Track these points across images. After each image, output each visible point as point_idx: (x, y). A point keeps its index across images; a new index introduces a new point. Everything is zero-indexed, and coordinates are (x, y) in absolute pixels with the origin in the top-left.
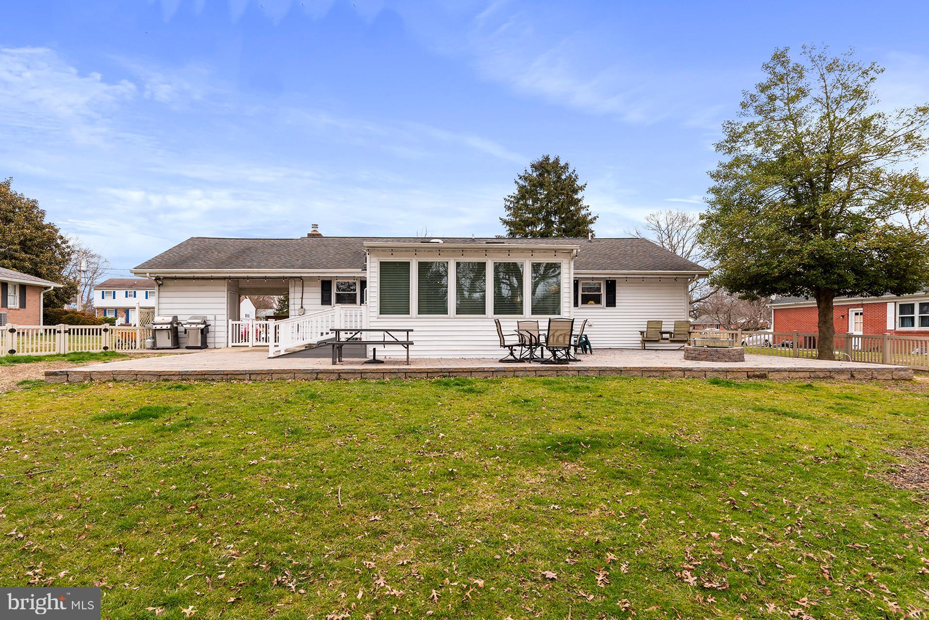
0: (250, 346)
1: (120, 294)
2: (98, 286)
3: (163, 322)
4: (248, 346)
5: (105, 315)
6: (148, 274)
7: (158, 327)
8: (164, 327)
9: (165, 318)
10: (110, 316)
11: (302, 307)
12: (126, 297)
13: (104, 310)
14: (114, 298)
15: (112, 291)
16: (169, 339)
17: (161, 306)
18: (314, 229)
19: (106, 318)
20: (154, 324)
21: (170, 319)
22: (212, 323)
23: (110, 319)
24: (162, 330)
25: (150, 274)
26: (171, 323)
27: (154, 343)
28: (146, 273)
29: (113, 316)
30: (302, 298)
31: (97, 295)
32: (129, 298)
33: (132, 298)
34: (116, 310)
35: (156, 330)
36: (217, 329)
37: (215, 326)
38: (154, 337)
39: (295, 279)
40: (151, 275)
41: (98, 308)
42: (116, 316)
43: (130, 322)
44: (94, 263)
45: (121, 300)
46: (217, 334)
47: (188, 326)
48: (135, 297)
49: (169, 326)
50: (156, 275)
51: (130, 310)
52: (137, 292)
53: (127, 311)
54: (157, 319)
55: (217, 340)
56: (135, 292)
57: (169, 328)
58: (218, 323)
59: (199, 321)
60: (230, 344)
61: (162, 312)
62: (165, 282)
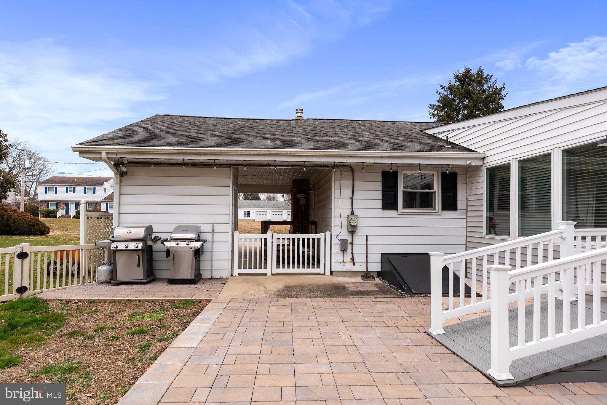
0: (269, 274)
1: (62, 189)
2: (42, 183)
3: (128, 236)
4: (265, 274)
5: (48, 207)
6: (104, 155)
7: (121, 246)
8: (132, 246)
9: (133, 230)
10: (52, 208)
11: (352, 213)
12: (67, 192)
13: (47, 203)
14: (56, 193)
15: (54, 187)
16: (139, 265)
17: (125, 209)
18: (299, 114)
19: (48, 210)
20: (114, 241)
21: (141, 232)
22: (207, 237)
23: (52, 211)
24: (126, 250)
25: (107, 153)
26: (143, 240)
27: (113, 273)
28: (100, 153)
29: (55, 208)
30: (352, 199)
31: (41, 190)
32: (69, 193)
33: (72, 193)
34: (58, 203)
35: (116, 251)
36: (216, 247)
37: (212, 242)
38: (112, 263)
39: (342, 169)
40: (110, 156)
41: (42, 202)
42: (57, 208)
43: (69, 214)
44: (40, 164)
45: (62, 194)
46: (216, 256)
47: (172, 244)
48: (74, 192)
49: (140, 245)
50: (119, 156)
51: (70, 203)
52: (77, 188)
53: (67, 204)
54: (119, 232)
55: (216, 265)
56: (74, 188)
57: (140, 248)
58: (217, 237)
59: (192, 236)
60: (236, 271)
61: (125, 218)
62: (132, 168)
